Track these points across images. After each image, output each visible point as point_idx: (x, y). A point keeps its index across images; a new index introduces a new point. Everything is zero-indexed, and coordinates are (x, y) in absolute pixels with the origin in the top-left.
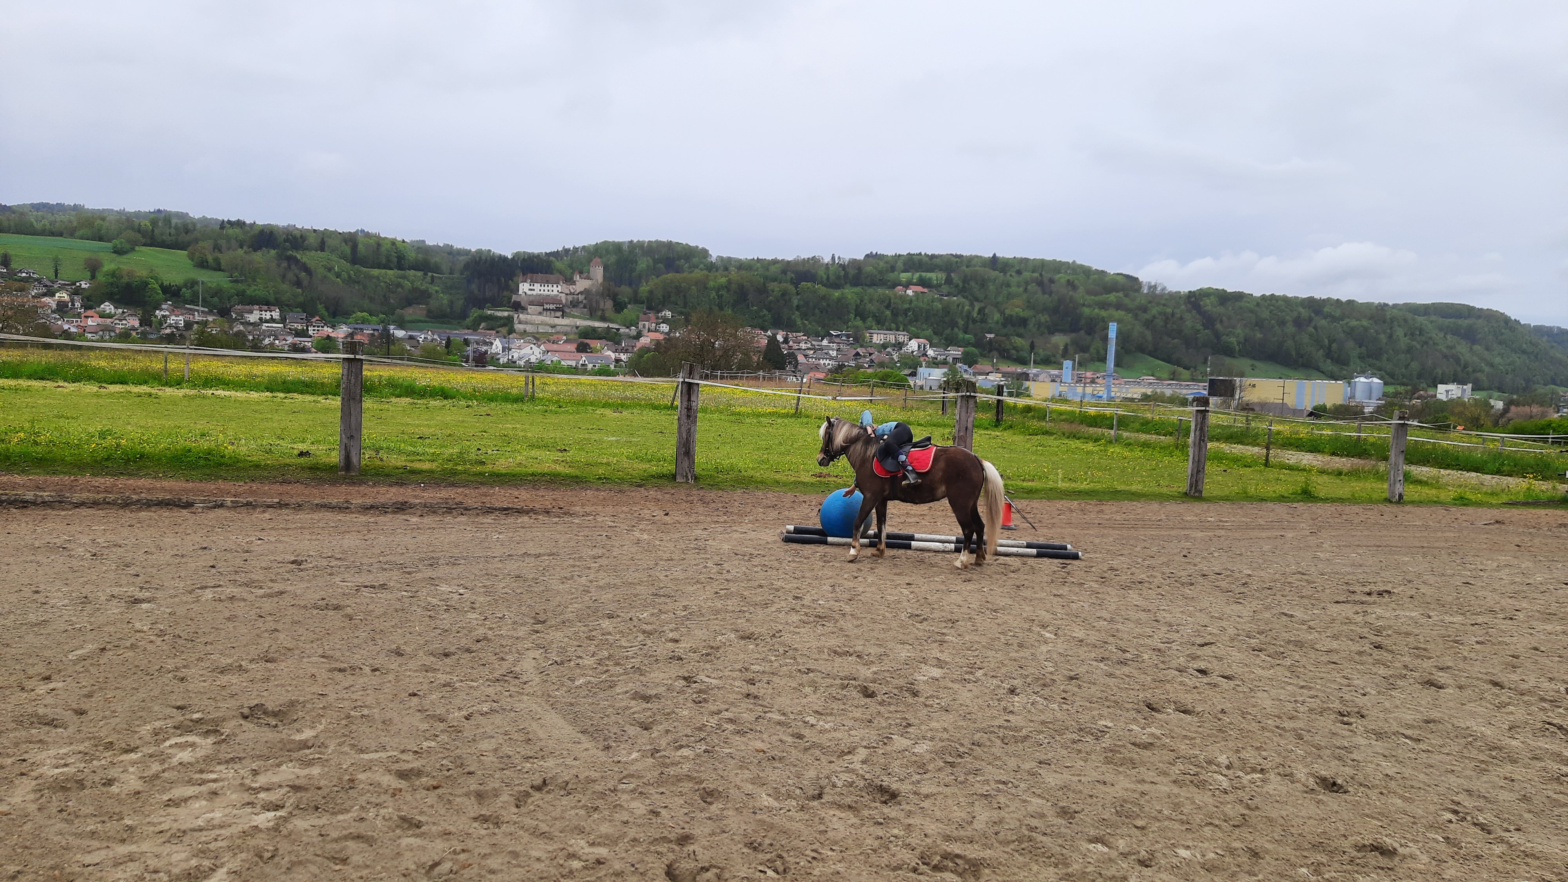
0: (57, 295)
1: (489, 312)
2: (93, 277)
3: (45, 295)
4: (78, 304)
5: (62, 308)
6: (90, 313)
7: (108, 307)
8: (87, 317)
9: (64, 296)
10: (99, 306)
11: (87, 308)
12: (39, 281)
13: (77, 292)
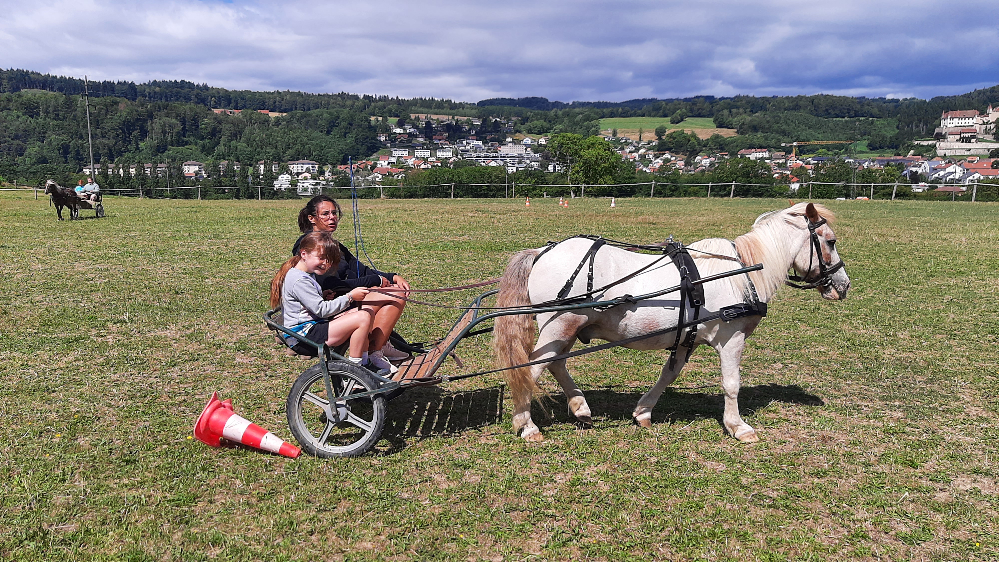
0: (641, 151)
1: (916, 142)
2: (660, 139)
3: (633, 152)
7: (667, 156)
9: (644, 151)
10: (662, 156)
11: (656, 157)
12: (631, 143)
13: (651, 148)
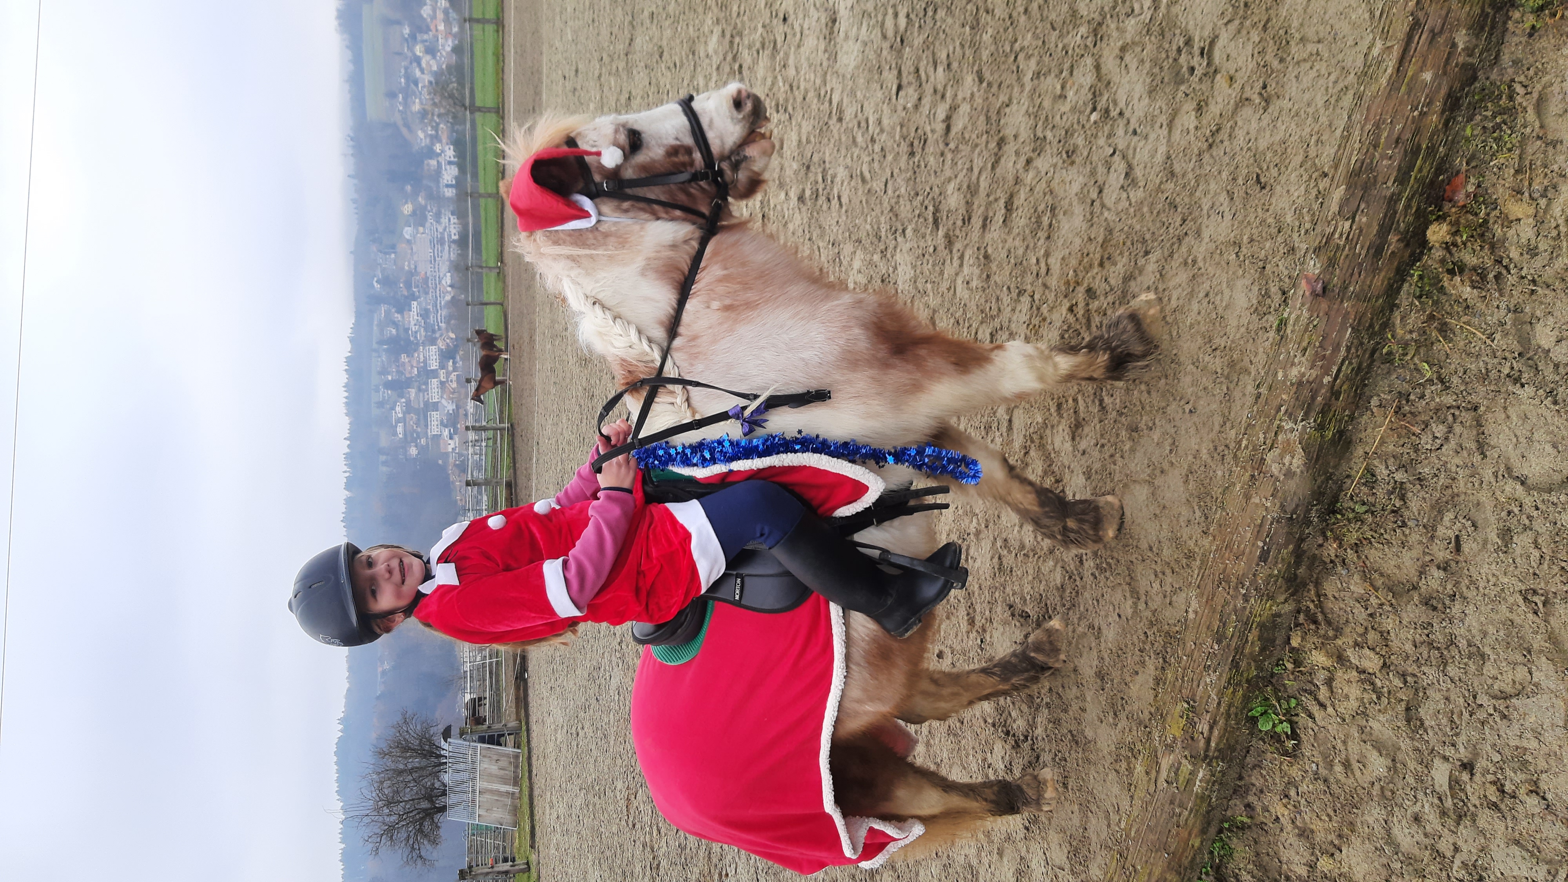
0: (418, 53)
2: (398, 23)
3: (419, 64)
4: (426, 37)
5: (431, 51)
6: (432, 27)
7: (426, 11)
8: (437, 30)
9: (419, 50)
10: (425, 19)
11: (428, 29)
12: (406, 69)
13: (413, 36)
